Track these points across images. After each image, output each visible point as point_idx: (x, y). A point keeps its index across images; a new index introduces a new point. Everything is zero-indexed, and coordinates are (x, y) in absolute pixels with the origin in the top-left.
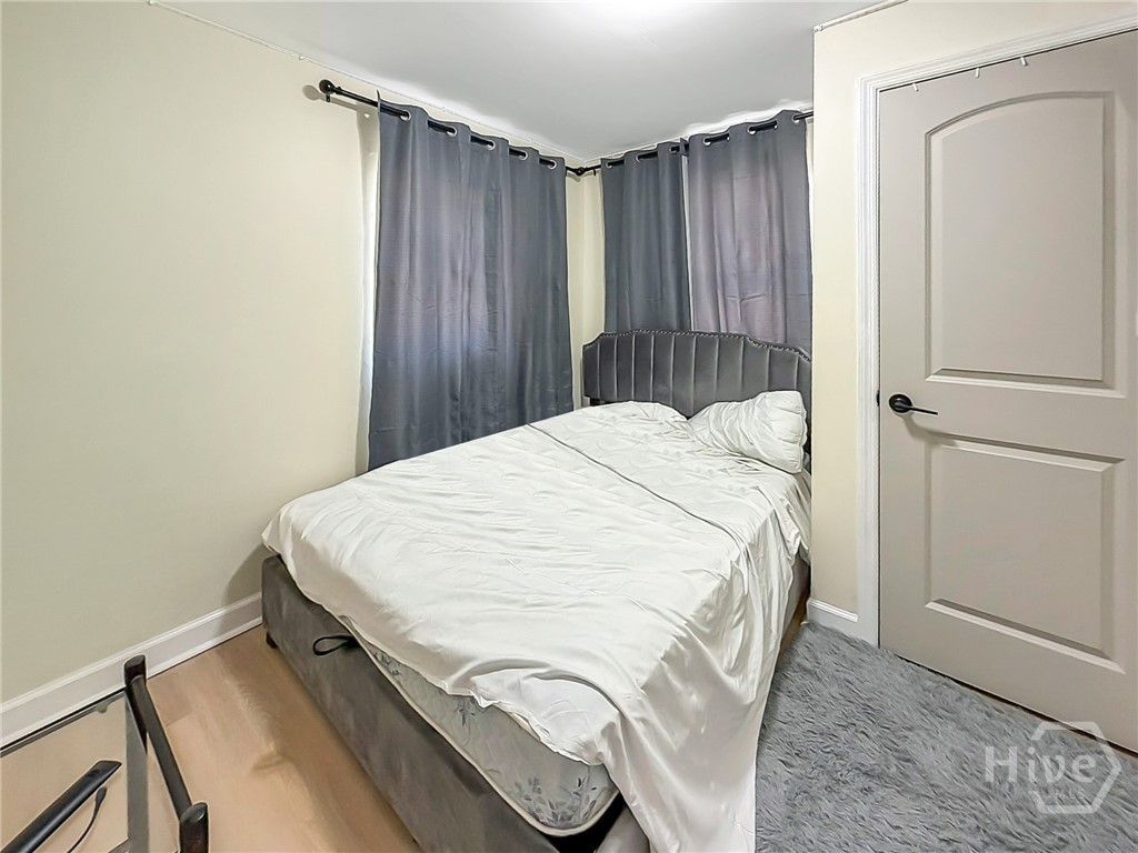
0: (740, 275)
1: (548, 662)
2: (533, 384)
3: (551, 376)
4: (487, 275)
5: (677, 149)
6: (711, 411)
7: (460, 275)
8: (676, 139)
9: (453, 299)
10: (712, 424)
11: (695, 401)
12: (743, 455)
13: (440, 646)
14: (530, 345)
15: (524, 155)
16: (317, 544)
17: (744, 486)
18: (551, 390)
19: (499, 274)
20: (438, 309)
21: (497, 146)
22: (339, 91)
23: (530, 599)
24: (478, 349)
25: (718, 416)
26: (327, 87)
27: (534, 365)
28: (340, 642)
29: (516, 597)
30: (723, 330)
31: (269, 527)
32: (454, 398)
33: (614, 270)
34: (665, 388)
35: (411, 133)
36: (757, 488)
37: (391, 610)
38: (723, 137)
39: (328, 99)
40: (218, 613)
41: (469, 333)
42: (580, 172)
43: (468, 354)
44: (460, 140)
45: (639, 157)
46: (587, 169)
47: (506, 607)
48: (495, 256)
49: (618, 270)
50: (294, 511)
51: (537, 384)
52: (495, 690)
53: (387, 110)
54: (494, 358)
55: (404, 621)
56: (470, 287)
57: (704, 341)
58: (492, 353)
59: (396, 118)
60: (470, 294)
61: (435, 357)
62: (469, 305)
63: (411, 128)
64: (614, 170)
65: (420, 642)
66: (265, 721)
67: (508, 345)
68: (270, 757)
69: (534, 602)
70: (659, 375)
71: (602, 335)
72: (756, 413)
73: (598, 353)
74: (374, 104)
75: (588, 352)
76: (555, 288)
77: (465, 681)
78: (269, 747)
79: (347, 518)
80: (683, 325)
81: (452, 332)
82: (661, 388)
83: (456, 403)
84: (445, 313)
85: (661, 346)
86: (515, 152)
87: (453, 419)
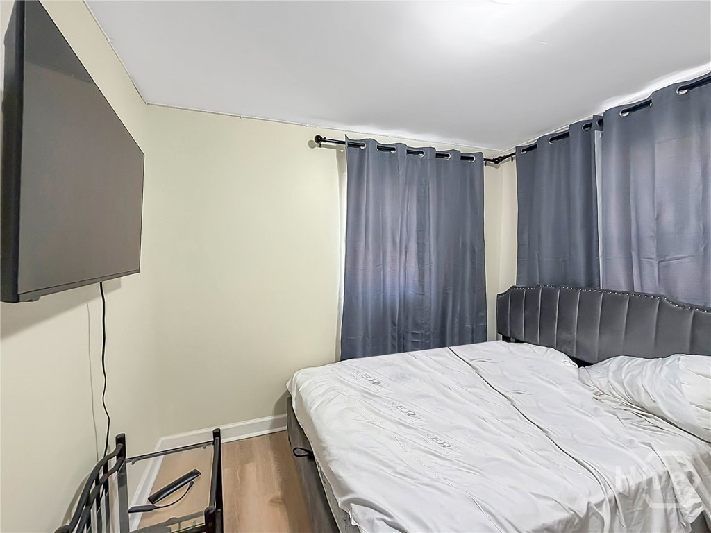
0: (659, 236)
1: (393, 515)
2: (453, 320)
3: (468, 316)
4: (418, 243)
5: (590, 125)
6: (613, 363)
7: (398, 244)
8: (590, 117)
9: (393, 260)
10: (611, 374)
11: (599, 351)
12: (644, 409)
13: (341, 477)
14: (450, 292)
15: (448, 156)
16: (304, 397)
17: (633, 438)
18: (468, 326)
19: (427, 243)
20: (383, 266)
21: (426, 154)
22: (325, 140)
23: (399, 469)
24: (411, 293)
25: (620, 368)
26: (319, 139)
27: (454, 306)
28: (307, 453)
29: (391, 464)
30: (637, 289)
31: (290, 381)
32: (394, 324)
33: (526, 237)
34: (569, 335)
35: (367, 156)
36: (649, 445)
37: (325, 445)
38: (646, 104)
39: (321, 146)
40: (270, 418)
41: (405, 283)
42: (497, 161)
43: (404, 296)
44: (399, 155)
45: (551, 140)
46: (505, 157)
47: (383, 468)
48: (423, 231)
49: (529, 235)
50: (299, 376)
51: (457, 320)
52: (360, 517)
53: (353, 145)
54: (422, 300)
55: (329, 454)
56: (406, 252)
57: (613, 299)
58: (420, 296)
59: (358, 148)
60: (406, 256)
61: (381, 296)
62: (405, 264)
63: (366, 154)
64: (528, 155)
65: (333, 470)
66: (280, 480)
67: (433, 291)
68: (278, 499)
69: (402, 472)
70: (564, 323)
71: (513, 287)
72: (663, 374)
73: (509, 301)
74: (344, 143)
75: (502, 299)
76: (473, 251)
77: (347, 503)
78: (279, 494)
79: (320, 386)
80: (591, 282)
81: (393, 281)
82: (565, 335)
83: (395, 327)
84: (388, 269)
85: (566, 300)
86: (441, 155)
87: (393, 337)
